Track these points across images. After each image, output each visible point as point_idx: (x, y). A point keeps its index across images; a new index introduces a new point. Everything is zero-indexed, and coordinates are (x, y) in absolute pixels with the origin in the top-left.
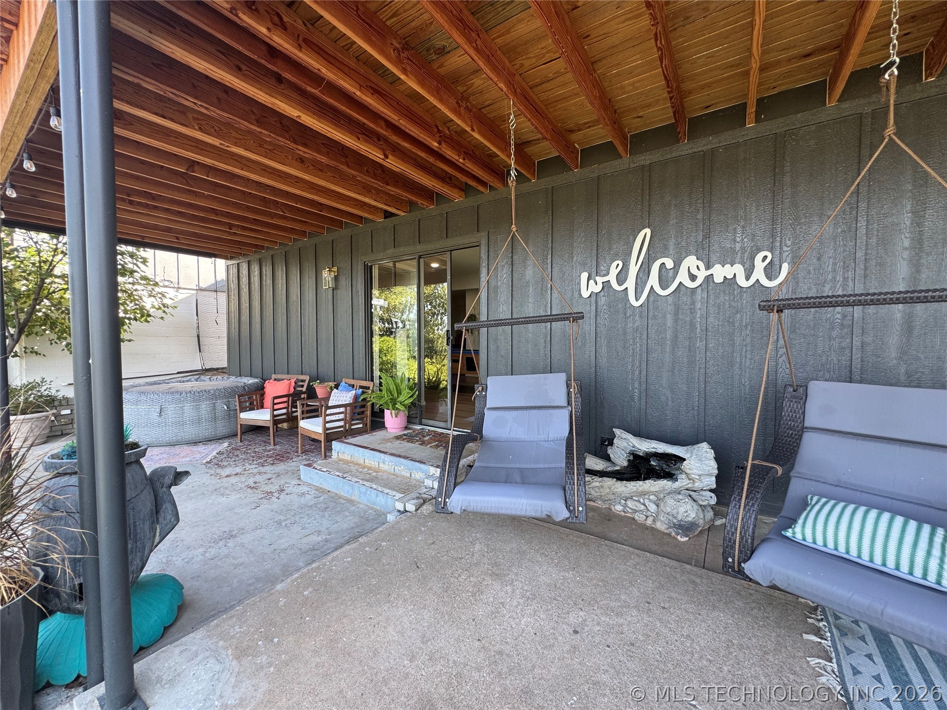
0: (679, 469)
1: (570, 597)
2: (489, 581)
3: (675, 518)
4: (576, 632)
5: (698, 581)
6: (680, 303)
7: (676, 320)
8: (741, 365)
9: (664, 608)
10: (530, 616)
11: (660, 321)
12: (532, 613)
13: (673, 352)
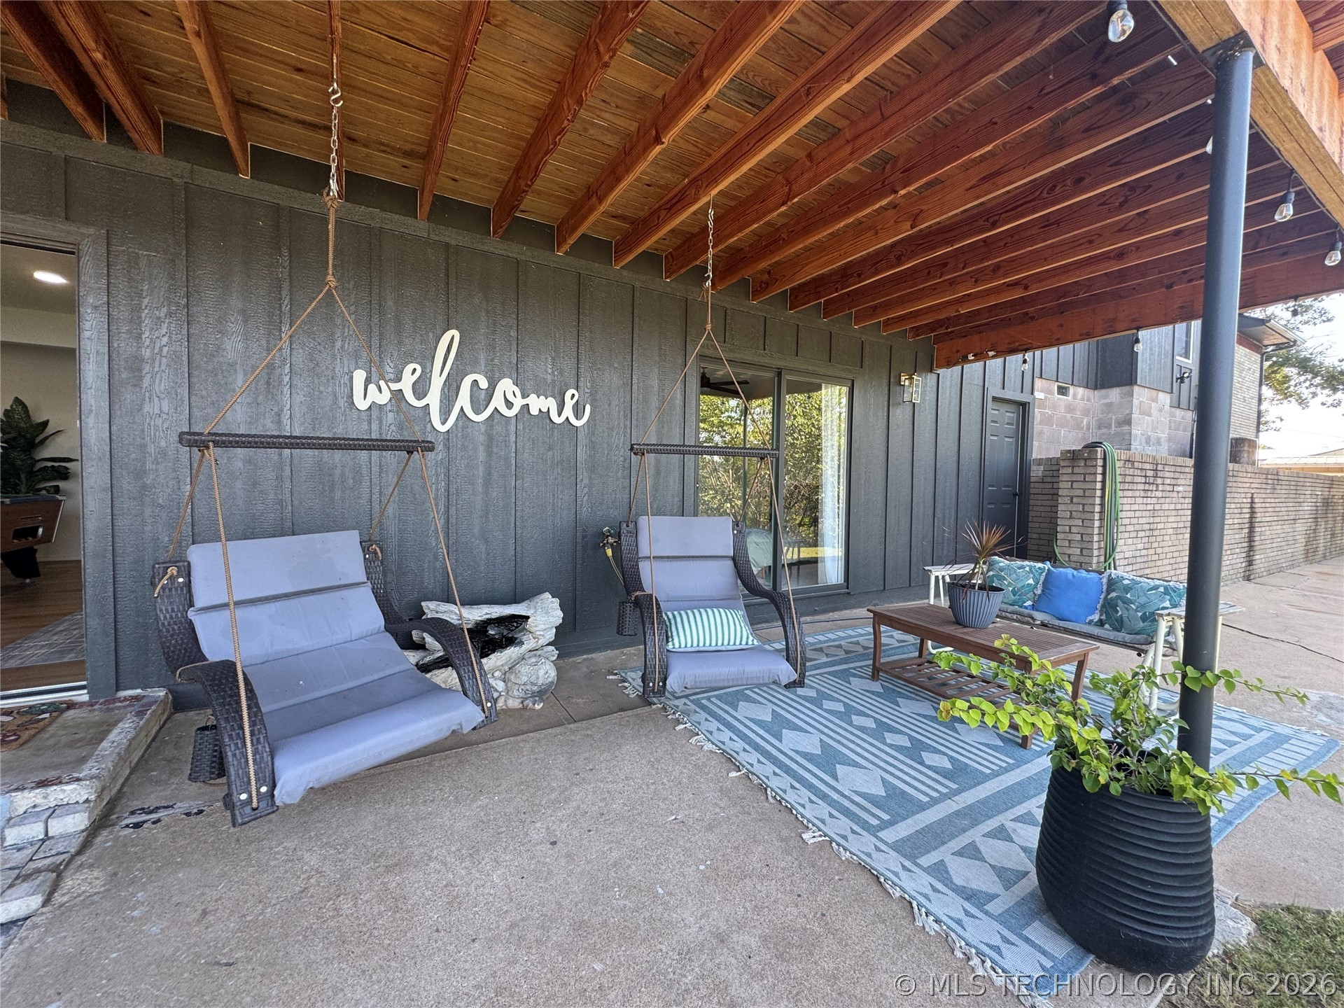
0: (524, 629)
1: (510, 821)
2: (393, 881)
3: (535, 685)
4: (554, 843)
5: (589, 733)
6: (494, 432)
7: (489, 453)
8: (553, 505)
9: (591, 770)
10: (494, 869)
11: (471, 453)
12: (494, 864)
13: (486, 492)
